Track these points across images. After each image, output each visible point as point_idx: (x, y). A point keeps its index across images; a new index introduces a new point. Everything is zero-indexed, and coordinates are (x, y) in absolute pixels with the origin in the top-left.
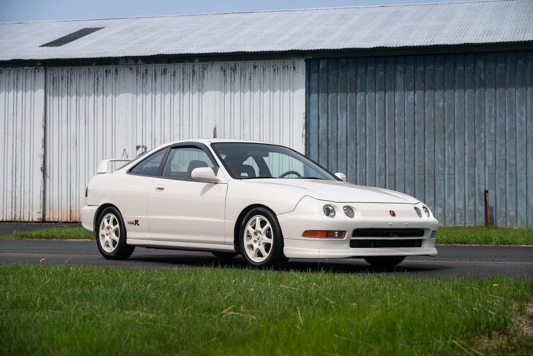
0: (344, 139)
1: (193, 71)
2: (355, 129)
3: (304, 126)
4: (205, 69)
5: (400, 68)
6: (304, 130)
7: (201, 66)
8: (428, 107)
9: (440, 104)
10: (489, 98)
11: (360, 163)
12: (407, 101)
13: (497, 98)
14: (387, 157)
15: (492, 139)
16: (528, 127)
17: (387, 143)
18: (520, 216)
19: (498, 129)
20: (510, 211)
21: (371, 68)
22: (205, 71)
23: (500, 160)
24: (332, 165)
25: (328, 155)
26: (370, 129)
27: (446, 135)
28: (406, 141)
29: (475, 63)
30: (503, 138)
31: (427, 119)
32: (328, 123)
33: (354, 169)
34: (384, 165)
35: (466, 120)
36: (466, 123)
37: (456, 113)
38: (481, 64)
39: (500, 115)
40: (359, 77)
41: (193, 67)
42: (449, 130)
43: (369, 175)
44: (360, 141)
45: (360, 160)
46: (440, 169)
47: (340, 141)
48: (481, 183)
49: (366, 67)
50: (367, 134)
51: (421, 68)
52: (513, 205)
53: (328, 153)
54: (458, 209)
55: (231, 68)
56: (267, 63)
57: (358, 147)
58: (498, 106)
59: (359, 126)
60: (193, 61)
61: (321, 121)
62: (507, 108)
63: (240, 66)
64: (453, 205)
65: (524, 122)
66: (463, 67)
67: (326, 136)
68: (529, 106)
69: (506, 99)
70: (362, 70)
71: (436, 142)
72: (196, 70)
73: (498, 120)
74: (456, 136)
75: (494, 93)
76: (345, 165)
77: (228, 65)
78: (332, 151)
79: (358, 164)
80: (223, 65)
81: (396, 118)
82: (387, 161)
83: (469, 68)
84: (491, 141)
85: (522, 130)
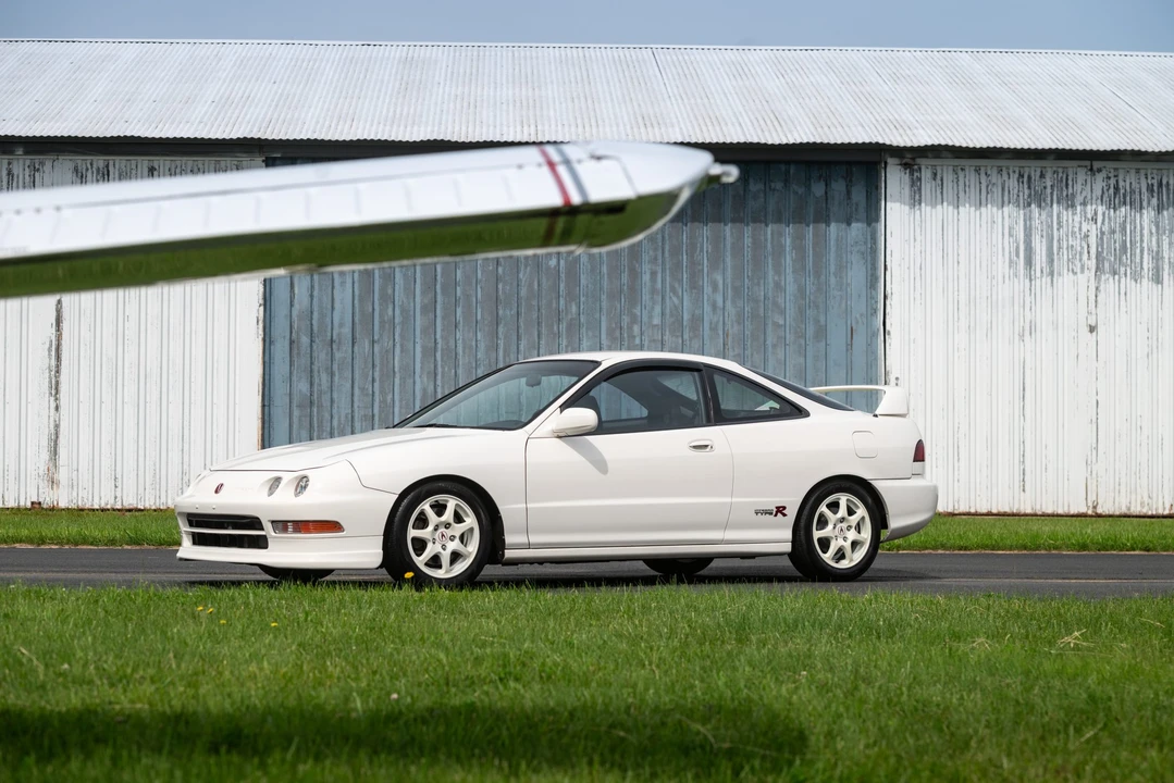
0: (347, 330)
1: (10, 173)
2: (371, 310)
3: (262, 302)
4: (38, 170)
6: (262, 308)
7: (28, 162)
8: (526, 267)
9: (551, 263)
10: (651, 253)
11: (381, 382)
13: (667, 254)
14: (440, 370)
15: (656, 338)
16: (726, 314)
17: (439, 340)
19: (668, 317)
22: (37, 174)
24: (320, 385)
25: (312, 363)
26: (403, 311)
27: (563, 326)
28: (479, 338)
30: (677, 337)
31: (523, 292)
32: (312, 296)
34: (432, 387)
35: (604, 297)
36: (604, 304)
37: (583, 282)
39: (673, 290)
41: (9, 164)
42: (570, 317)
43: (401, 407)
44: (381, 335)
45: (381, 376)
47: (339, 334)
50: (397, 321)
53: (311, 357)
55: (98, 170)
56: (178, 163)
57: (377, 348)
58: (668, 271)
59: (380, 305)
60: (11, 152)
61: (296, 291)
62: (685, 276)
63: (117, 166)
65: (720, 303)
67: (309, 323)
68: (729, 272)
69: (685, 257)
71: (543, 342)
72: (15, 172)
73: (668, 300)
74: (584, 330)
76: (349, 385)
77: (91, 164)
78: (322, 356)
79: (377, 385)
80: (79, 162)
81: (458, 288)
82: (439, 377)
84: (654, 340)
85: (715, 320)
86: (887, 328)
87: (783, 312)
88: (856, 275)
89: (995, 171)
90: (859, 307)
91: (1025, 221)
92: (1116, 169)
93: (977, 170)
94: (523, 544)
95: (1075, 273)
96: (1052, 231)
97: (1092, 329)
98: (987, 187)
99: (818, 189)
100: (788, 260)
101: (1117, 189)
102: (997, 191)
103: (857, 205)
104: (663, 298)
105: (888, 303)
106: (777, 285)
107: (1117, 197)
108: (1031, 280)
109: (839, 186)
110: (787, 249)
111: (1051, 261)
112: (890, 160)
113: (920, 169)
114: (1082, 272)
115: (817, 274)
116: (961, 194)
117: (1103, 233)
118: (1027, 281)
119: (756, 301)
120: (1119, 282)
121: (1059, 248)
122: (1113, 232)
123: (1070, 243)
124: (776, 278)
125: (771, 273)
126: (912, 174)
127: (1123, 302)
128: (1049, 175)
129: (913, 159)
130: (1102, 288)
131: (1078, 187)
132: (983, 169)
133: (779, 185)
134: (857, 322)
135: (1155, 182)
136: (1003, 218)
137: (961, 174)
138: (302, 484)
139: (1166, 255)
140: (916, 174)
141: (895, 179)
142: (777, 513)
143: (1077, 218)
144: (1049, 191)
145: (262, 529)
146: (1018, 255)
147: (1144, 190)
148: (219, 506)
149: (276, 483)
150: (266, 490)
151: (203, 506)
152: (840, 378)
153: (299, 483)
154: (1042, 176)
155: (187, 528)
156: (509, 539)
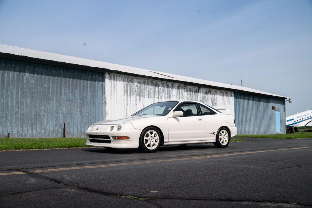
5: (27, 67)
9: (44, 86)
10: (64, 85)
11: (6, 109)
12: (30, 82)
13: (67, 86)
16: (78, 99)
17: (20, 100)
18: (75, 133)
19: (67, 98)
20: (71, 131)
21: (13, 65)
23: (68, 111)
26: (11, 93)
28: (29, 100)
29: (60, 71)
31: (39, 91)
33: (2, 112)
34: (18, 110)
35: (55, 93)
36: (55, 95)
37: (51, 90)
38: (61, 72)
40: (7, 68)
42: (48, 97)
43: (10, 115)
44: (6, 98)
45: (6, 107)
46: (44, 113)
48: (60, 120)
49: (11, 64)
50: (10, 95)
51: (37, 69)
52: (72, 129)
54: (51, 131)
57: (5, 101)
58: (67, 89)
59: (6, 91)
62: (70, 91)
64: (48, 129)
65: (77, 96)
66: (54, 72)
68: (78, 90)
69: (70, 87)
70: (8, 65)
71: (43, 102)
81: (24, 89)
82: (19, 108)
83: (57, 72)
84: (65, 103)
85: (76, 100)
86: (106, 102)
87: (88, 99)
88: (100, 93)
89: (122, 77)
93: (120, 76)
94: (168, 141)
95: (133, 95)
96: (130, 88)
97: (136, 105)
98: (121, 79)
99: (94, 77)
100: (88, 89)
101: (139, 82)
104: (67, 95)
105: (106, 98)
106: (87, 94)
107: (139, 83)
109: (97, 76)
110: (89, 87)
111: (130, 93)
112: (107, 73)
114: (135, 95)
115: (94, 93)
117: (137, 89)
119: (83, 96)
120: (140, 97)
121: (131, 91)
123: (133, 90)
125: (86, 91)
127: (140, 100)
128: (130, 78)
129: (110, 73)
130: (137, 98)
131: (134, 81)
133: (87, 75)
134: (100, 101)
137: (117, 77)
138: (119, 128)
139: (146, 93)
140: (111, 76)
141: (107, 76)
142: (213, 134)
143: (134, 86)
144: (130, 81)
145: (109, 138)
146: (125, 91)
147: (143, 82)
148: (98, 133)
149: (113, 127)
150: (110, 129)
151: (94, 133)
152: (97, 112)
153: (118, 128)
154: (129, 78)
155: (89, 138)
156: (165, 140)
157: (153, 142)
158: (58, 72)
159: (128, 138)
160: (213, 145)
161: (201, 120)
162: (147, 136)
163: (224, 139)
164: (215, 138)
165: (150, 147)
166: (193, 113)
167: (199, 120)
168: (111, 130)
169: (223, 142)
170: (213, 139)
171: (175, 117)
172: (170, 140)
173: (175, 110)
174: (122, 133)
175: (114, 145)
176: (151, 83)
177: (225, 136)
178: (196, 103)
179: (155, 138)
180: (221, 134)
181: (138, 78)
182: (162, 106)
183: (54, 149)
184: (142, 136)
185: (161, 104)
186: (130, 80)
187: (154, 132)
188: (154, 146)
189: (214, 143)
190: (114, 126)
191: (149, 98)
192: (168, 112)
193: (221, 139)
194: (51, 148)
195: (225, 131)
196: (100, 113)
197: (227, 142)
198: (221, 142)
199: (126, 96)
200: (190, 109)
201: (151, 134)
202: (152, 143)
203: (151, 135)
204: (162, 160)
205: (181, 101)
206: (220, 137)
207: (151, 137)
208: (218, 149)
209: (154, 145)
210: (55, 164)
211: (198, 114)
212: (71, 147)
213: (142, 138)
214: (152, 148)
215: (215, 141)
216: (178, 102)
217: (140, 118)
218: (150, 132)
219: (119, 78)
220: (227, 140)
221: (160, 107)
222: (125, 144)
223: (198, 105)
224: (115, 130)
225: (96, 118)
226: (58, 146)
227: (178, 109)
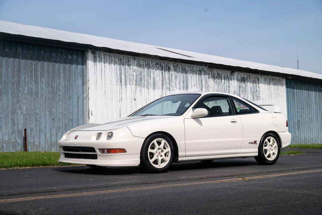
10: (24, 71)
13: (28, 72)
16: (45, 91)
18: (41, 145)
19: (29, 91)
20: (36, 142)
23: (30, 110)
29: (16, 49)
30: (32, 97)
35: (10, 84)
36: (10, 86)
38: (19, 50)
48: (19, 124)
52: (37, 138)
54: (5, 141)
58: (29, 77)
62: (34, 79)
65: (44, 87)
66: (9, 50)
68: (46, 79)
69: (34, 73)
73: (29, 86)
74: (4, 94)
75: (27, 69)
83: (12, 51)
84: (25, 98)
85: (42, 93)
86: (89, 97)
87: (60, 92)
88: (79, 82)
89: (113, 57)
90: (80, 91)
91: (120, 70)
92: (139, 59)
93: (109, 56)
94: (184, 155)
95: (131, 85)
96: (126, 73)
97: (135, 100)
98: (111, 60)
99: (70, 57)
100: (61, 76)
101: (139, 64)
102: (113, 62)
103: (79, 62)
104: (28, 85)
105: (89, 90)
106: (59, 84)
107: (139, 66)
108: (121, 86)
109: (75, 57)
110: (62, 73)
111: (126, 81)
112: (90, 51)
113: (96, 54)
114: (133, 85)
115: (70, 81)
116: (106, 62)
117: (137, 75)
118: (120, 86)
119: (54, 88)
120: (140, 88)
121: (127, 78)
122: (138, 75)
123: (130, 77)
124: (59, 81)
125: (58, 80)
126: (94, 55)
127: (141, 93)
128: (125, 59)
129: (95, 51)
130: (137, 89)
131: (131, 63)
132: (110, 56)
133: (59, 55)
134: (80, 95)
135: (147, 63)
136: (115, 69)
137: (105, 56)
138: (110, 136)
139: (149, 82)
140: (95, 55)
141: (90, 55)
142: (254, 143)
143: (131, 71)
144: (125, 63)
145: (95, 152)
146: (118, 79)
147: (145, 65)
148: (78, 143)
149: (99, 135)
150: (95, 137)
151: (70, 143)
152: (75, 111)
153: (108, 135)
154: (123, 59)
155: (63, 151)
156: (180, 154)
157: (161, 156)
158: (14, 51)
159: (123, 151)
160: (254, 160)
161: (235, 122)
162: (153, 148)
163: (272, 151)
164: (257, 150)
165: (157, 164)
166: (223, 112)
167: (232, 122)
168: (97, 139)
169: (269, 156)
170: (253, 151)
171: (196, 118)
172: (188, 153)
173: (195, 107)
174: (114, 143)
175: (102, 161)
176: (157, 66)
177: (272, 146)
178: (228, 95)
179: (165, 151)
180: (266, 143)
181: (138, 58)
182: (175, 102)
183: (10, 168)
184: (145, 147)
185: (174, 98)
186: (125, 61)
187: (163, 141)
188: (163, 163)
189: (255, 157)
190: (102, 133)
191: (154, 88)
192: (184, 110)
193: (266, 151)
194: (5, 168)
195: (272, 139)
196: (80, 113)
197: (276, 156)
198: (266, 156)
199: (119, 87)
200: (218, 105)
201: (158, 144)
202: (160, 159)
203: (159, 146)
204: (175, 183)
205: (204, 94)
206: (264, 148)
207: (159, 149)
208: (262, 166)
209: (164, 161)
210: (12, 192)
211: (230, 113)
212: (37, 166)
213: (144, 150)
214: (160, 166)
215: (257, 154)
216: (200, 95)
217: (141, 120)
218: (157, 142)
219: (108, 58)
220: (276, 152)
221: (173, 102)
222: (119, 161)
223: (230, 99)
224: (104, 138)
225: (74, 121)
226: (17, 164)
227: (200, 105)
